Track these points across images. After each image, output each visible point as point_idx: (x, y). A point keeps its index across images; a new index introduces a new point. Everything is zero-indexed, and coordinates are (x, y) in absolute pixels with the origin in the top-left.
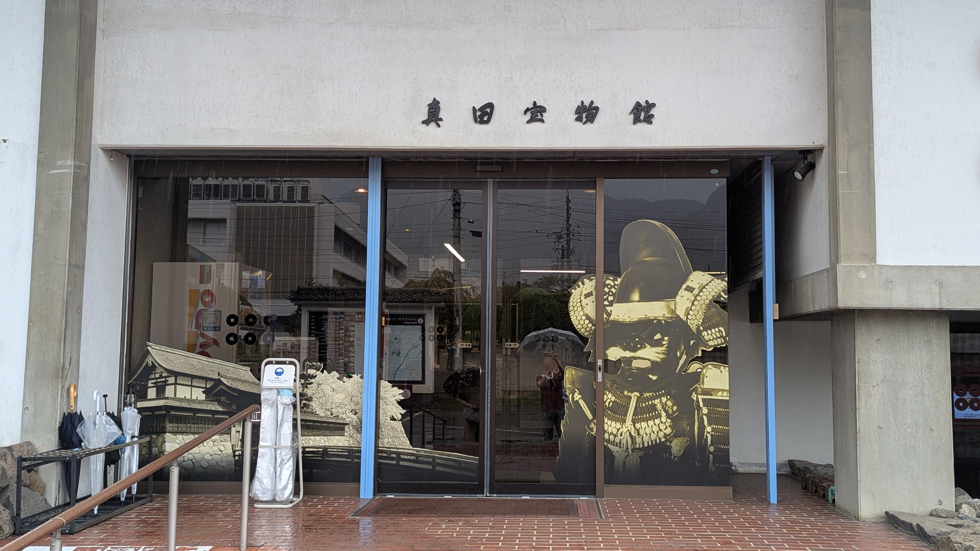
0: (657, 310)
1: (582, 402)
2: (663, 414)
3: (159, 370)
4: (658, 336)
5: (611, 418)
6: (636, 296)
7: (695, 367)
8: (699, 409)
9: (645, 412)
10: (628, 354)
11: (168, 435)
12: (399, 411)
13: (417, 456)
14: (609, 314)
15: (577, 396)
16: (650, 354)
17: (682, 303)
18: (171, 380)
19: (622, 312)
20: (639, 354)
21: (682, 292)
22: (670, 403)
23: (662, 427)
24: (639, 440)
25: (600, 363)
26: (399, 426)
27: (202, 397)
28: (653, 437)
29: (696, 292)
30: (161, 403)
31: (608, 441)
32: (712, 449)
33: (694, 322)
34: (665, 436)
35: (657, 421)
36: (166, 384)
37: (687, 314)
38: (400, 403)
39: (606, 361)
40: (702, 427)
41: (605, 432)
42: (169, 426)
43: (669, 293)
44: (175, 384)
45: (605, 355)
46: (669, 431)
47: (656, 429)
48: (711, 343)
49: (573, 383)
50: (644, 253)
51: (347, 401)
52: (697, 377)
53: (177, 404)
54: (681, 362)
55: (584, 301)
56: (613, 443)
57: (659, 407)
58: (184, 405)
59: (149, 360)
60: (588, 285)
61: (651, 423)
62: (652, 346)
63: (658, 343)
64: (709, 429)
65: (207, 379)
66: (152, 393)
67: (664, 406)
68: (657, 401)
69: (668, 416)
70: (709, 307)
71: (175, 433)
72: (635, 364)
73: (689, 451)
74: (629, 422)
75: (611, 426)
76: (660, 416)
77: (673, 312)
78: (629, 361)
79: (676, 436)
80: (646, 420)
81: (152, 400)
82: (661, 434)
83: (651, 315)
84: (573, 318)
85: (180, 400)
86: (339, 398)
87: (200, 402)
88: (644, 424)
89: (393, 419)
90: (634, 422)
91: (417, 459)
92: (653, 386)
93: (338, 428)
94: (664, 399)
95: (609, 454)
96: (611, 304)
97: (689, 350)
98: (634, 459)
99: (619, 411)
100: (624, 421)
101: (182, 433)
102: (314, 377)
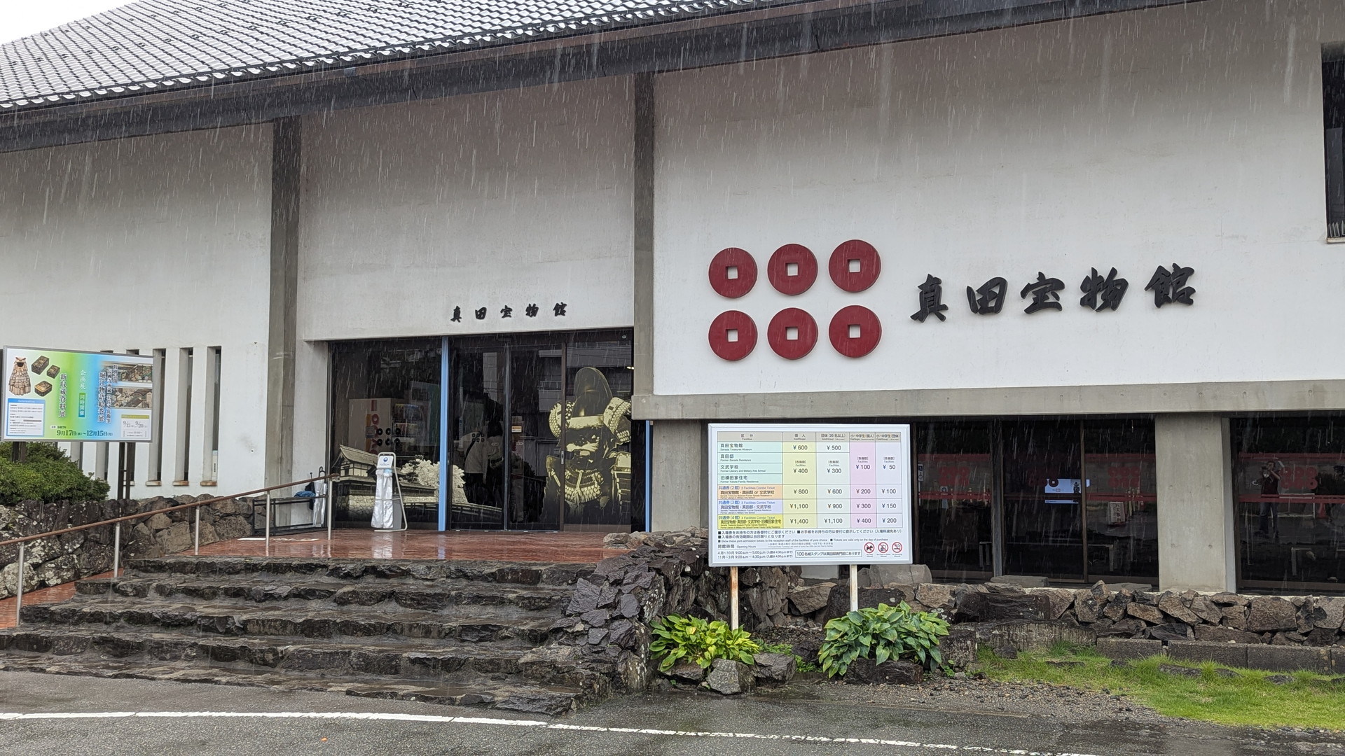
0: (593, 421)
1: (555, 476)
2: (596, 482)
3: (346, 460)
4: (594, 437)
5: (569, 486)
6: (582, 413)
7: (613, 454)
8: (615, 479)
9: (587, 482)
10: (578, 448)
11: (350, 496)
12: (462, 483)
13: (471, 508)
14: (568, 425)
15: (553, 473)
16: (590, 447)
17: (607, 416)
18: (351, 466)
19: (577, 423)
20: (584, 447)
21: (607, 410)
22: (599, 476)
23: (595, 490)
24: (583, 498)
25: (563, 453)
26: (462, 491)
27: (366, 475)
28: (590, 496)
29: (614, 410)
30: (347, 478)
31: (567, 499)
32: (621, 503)
33: (613, 428)
34: (597, 495)
35: (593, 487)
36: (349, 468)
37: (609, 423)
38: (463, 478)
39: (566, 452)
40: (616, 490)
41: (565, 493)
42: (351, 491)
43: (600, 411)
44: (353, 468)
45: (566, 448)
46: (599, 492)
47: (592, 491)
48: (622, 440)
49: (550, 465)
50: (586, 387)
51: (435, 477)
52: (614, 460)
53: (354, 479)
54: (606, 452)
55: (557, 417)
56: (569, 500)
57: (594, 478)
58: (358, 479)
59: (341, 455)
60: (559, 408)
61: (589, 488)
62: (591, 443)
63: (593, 441)
64: (620, 491)
65: (368, 465)
66: (343, 473)
67: (596, 478)
68: (592, 475)
69: (598, 484)
70: (621, 418)
71: (354, 495)
72: (582, 453)
73: (609, 503)
74: (578, 488)
75: (568, 490)
76: (594, 484)
77: (602, 422)
78: (578, 451)
79: (602, 495)
80: (587, 486)
81: (342, 477)
82: (595, 495)
83: (590, 424)
84: (551, 427)
85: (356, 477)
86: (431, 475)
87: (365, 478)
88: (586, 489)
89: (459, 487)
90: (581, 487)
91: (471, 509)
92: (591, 467)
93: (430, 492)
94: (596, 474)
95: (566, 505)
96: (569, 418)
97: (611, 445)
98: (580, 509)
99: (573, 481)
100: (575, 487)
101: (357, 495)
102: (419, 463)
